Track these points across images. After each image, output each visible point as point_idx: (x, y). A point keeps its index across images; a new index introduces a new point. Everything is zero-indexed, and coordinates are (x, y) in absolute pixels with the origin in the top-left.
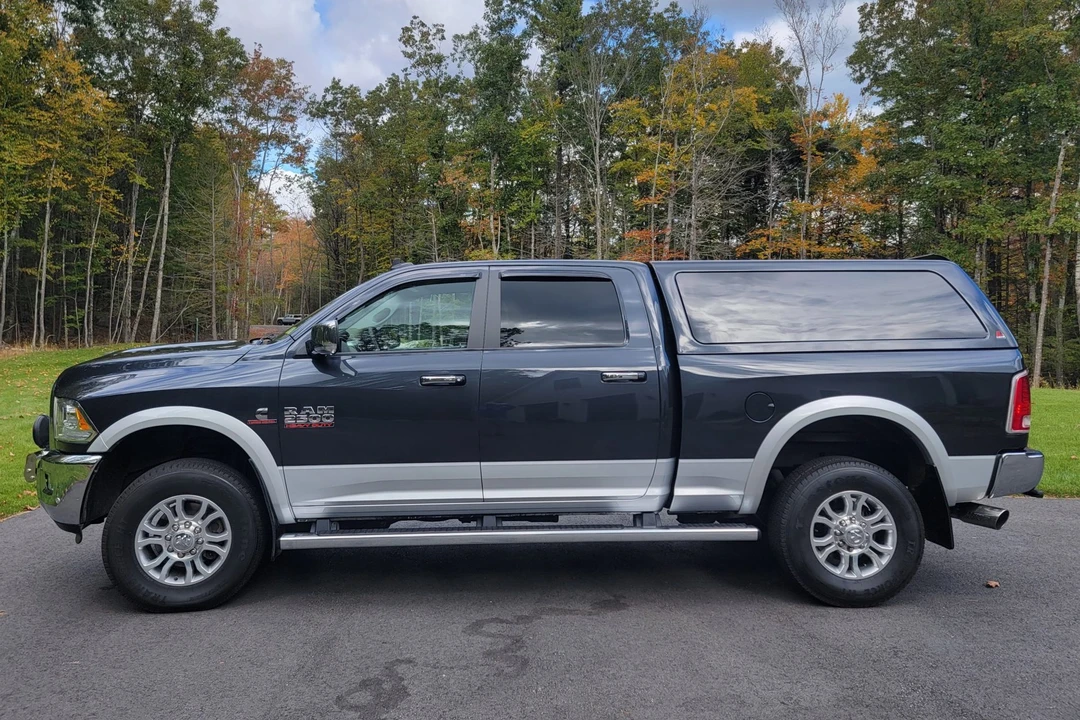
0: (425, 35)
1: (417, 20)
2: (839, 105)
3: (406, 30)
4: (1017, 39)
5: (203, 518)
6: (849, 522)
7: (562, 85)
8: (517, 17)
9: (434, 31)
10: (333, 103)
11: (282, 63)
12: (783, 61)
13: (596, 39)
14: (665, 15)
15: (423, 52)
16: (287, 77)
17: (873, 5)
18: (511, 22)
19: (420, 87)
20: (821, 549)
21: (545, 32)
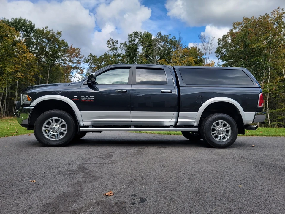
0: (113, 43)
1: (111, 39)
2: (213, 63)
3: (108, 41)
4: (255, 46)
5: (60, 124)
6: (220, 128)
7: (147, 56)
8: (136, 39)
9: (115, 42)
10: (90, 60)
11: (78, 49)
12: (200, 51)
13: (155, 45)
14: (172, 39)
15: (112, 47)
16: (79, 53)
17: (221, 38)
18: (135, 40)
19: (112, 56)
20: (213, 134)
21: (143, 42)
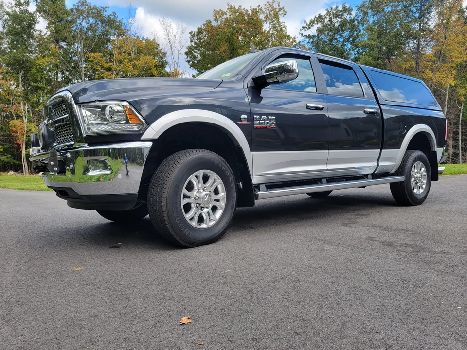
12: (159, 49)
17: (194, 32)
